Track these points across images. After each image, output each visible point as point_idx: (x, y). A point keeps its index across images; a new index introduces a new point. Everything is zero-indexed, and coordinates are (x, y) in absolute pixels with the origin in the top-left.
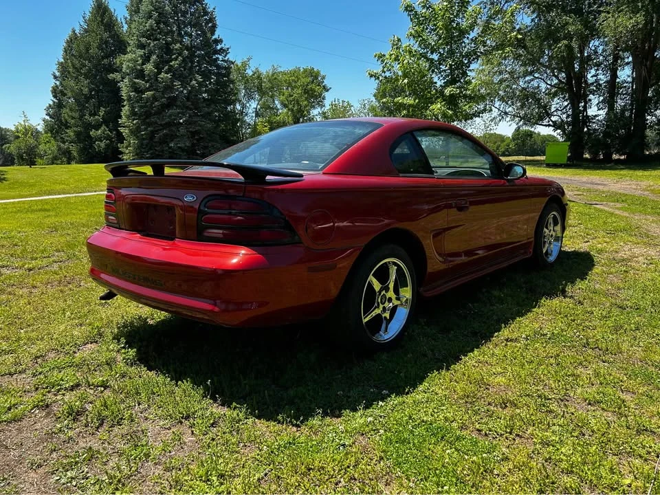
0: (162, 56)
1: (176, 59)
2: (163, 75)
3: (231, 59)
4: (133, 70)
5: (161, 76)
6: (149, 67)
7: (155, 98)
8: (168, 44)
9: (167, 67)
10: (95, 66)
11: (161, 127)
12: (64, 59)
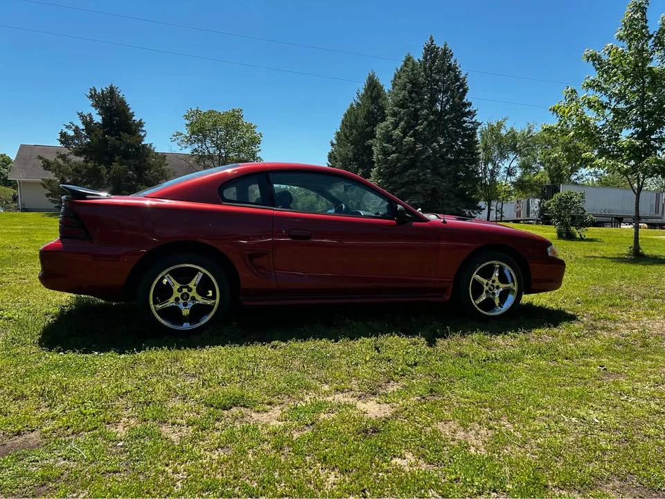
0: (409, 122)
1: (421, 124)
2: (407, 139)
3: (478, 121)
4: (384, 135)
5: (406, 140)
6: (397, 132)
7: (398, 160)
8: (417, 110)
9: (412, 132)
10: (360, 134)
11: (400, 186)
12: (341, 129)
